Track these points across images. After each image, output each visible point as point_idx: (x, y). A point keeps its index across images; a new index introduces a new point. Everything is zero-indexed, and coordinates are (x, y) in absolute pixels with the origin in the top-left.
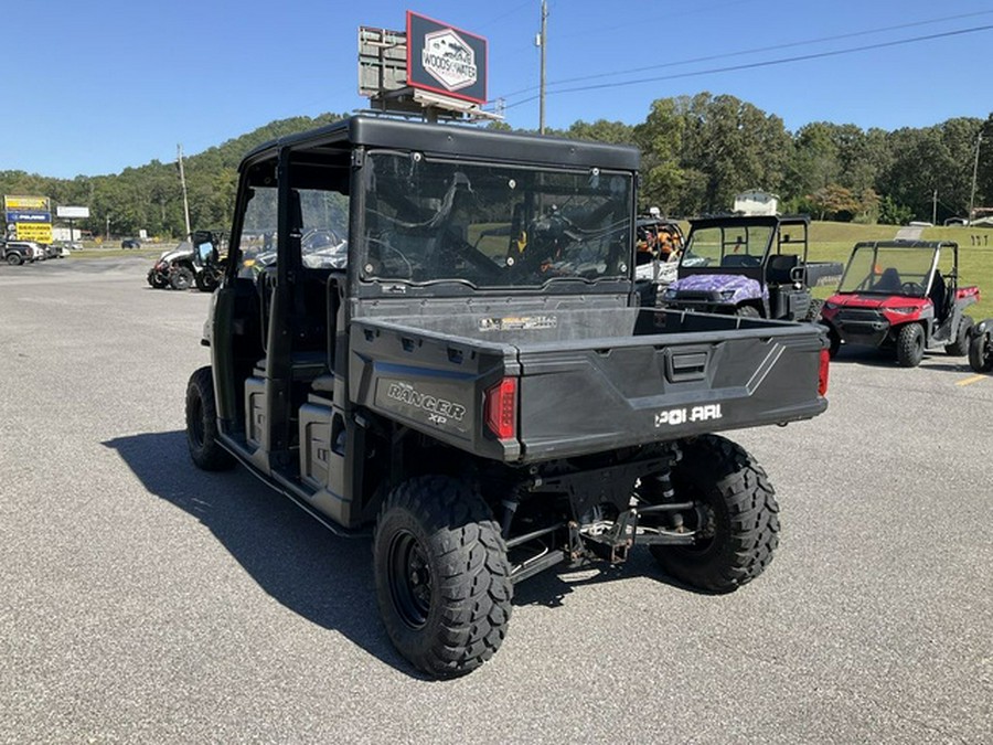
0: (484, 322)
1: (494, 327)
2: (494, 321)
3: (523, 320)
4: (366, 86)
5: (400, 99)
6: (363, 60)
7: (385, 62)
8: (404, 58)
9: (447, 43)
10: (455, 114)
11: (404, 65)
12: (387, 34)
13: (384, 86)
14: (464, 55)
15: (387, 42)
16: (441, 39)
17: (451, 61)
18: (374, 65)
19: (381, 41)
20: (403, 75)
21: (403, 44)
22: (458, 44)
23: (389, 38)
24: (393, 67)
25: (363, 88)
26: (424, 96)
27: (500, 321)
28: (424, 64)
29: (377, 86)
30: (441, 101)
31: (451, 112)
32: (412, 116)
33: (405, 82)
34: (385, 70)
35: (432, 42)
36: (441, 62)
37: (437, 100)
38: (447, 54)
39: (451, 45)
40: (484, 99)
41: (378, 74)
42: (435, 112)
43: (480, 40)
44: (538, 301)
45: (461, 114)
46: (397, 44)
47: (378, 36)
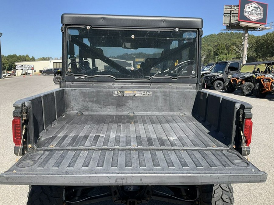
0: (116, 92)
1: (120, 94)
2: (121, 92)
3: (135, 93)
4: (225, 22)
5: (236, 25)
6: (225, 15)
7: (232, 15)
8: (238, 13)
9: (253, 7)
10: (254, 29)
11: (237, 15)
12: (233, 6)
13: (231, 22)
14: (259, 10)
15: (233, 9)
16: (251, 6)
17: (254, 12)
18: (228, 16)
19: (231, 9)
20: (237, 18)
21: (238, 9)
22: (257, 6)
23: (234, 7)
24: (234, 16)
25: (224, 23)
26: (243, 24)
27: (123, 92)
28: (244, 14)
29: (229, 22)
30: (249, 25)
31: (253, 28)
32: (240, 30)
33: (237, 20)
34: (232, 17)
35: (247, 7)
36: (251, 13)
37: (248, 24)
38: (253, 10)
39: (254, 7)
40: (266, 23)
41: (229, 18)
42: (247, 28)
43: (265, 4)
44: (147, 85)
45: (257, 28)
46: (236, 9)
47: (230, 7)
